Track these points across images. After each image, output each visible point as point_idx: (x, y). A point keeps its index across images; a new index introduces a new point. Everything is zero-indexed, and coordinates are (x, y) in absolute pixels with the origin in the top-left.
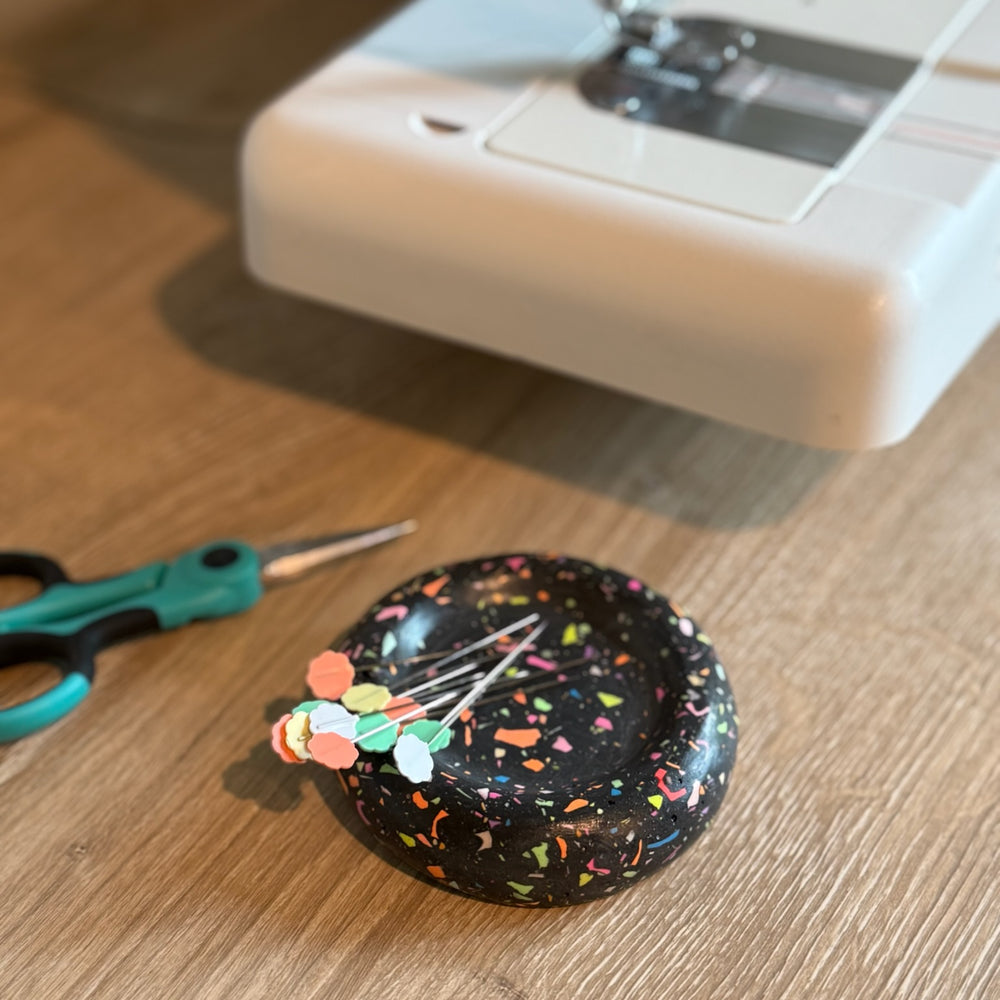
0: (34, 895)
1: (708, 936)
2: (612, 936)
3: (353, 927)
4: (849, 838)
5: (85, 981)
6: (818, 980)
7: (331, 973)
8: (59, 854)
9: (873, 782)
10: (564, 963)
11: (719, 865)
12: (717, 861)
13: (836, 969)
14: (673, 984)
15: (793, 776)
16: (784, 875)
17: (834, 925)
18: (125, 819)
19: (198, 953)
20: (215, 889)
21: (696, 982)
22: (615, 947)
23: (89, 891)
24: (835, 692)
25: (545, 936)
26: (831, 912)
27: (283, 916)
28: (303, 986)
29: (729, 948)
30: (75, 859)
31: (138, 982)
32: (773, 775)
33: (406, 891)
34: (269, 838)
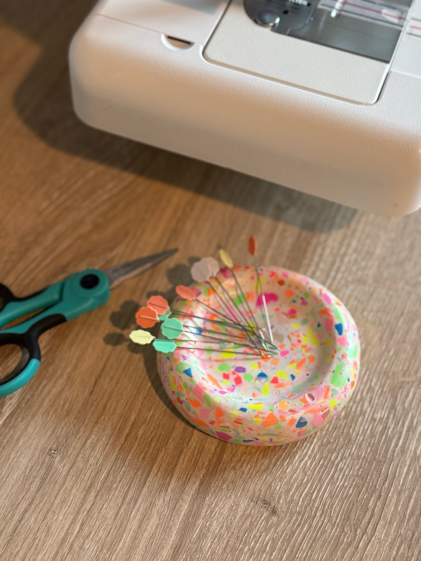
0: (38, 480)
1: (352, 466)
2: (309, 472)
3: (192, 480)
4: (406, 405)
5: (73, 525)
6: (403, 484)
7: (186, 507)
8: (44, 456)
9: (413, 372)
10: (290, 488)
11: (351, 427)
12: (350, 425)
13: (410, 477)
14: (341, 494)
15: (376, 373)
16: (380, 429)
17: (406, 454)
18: (71, 431)
19: (122, 503)
20: (123, 466)
21: (350, 492)
22: (312, 478)
23: (64, 474)
24: (389, 323)
25: (279, 475)
26: (404, 446)
27: (158, 478)
28: (175, 516)
29: (362, 472)
30: (53, 457)
31: (98, 523)
32: (368, 373)
33: (212, 457)
34: (143, 435)
